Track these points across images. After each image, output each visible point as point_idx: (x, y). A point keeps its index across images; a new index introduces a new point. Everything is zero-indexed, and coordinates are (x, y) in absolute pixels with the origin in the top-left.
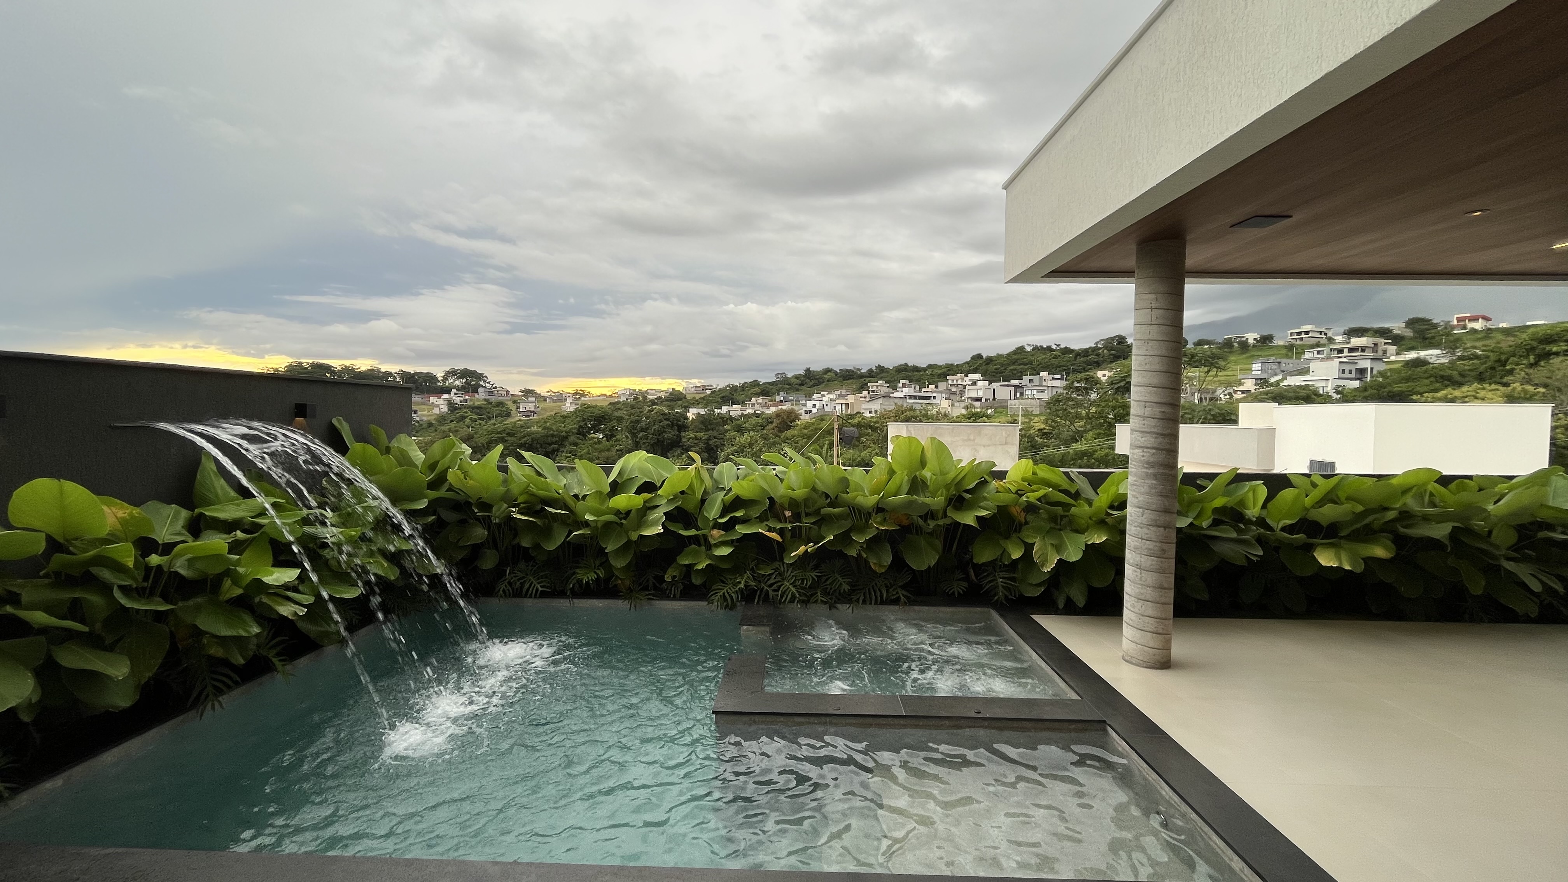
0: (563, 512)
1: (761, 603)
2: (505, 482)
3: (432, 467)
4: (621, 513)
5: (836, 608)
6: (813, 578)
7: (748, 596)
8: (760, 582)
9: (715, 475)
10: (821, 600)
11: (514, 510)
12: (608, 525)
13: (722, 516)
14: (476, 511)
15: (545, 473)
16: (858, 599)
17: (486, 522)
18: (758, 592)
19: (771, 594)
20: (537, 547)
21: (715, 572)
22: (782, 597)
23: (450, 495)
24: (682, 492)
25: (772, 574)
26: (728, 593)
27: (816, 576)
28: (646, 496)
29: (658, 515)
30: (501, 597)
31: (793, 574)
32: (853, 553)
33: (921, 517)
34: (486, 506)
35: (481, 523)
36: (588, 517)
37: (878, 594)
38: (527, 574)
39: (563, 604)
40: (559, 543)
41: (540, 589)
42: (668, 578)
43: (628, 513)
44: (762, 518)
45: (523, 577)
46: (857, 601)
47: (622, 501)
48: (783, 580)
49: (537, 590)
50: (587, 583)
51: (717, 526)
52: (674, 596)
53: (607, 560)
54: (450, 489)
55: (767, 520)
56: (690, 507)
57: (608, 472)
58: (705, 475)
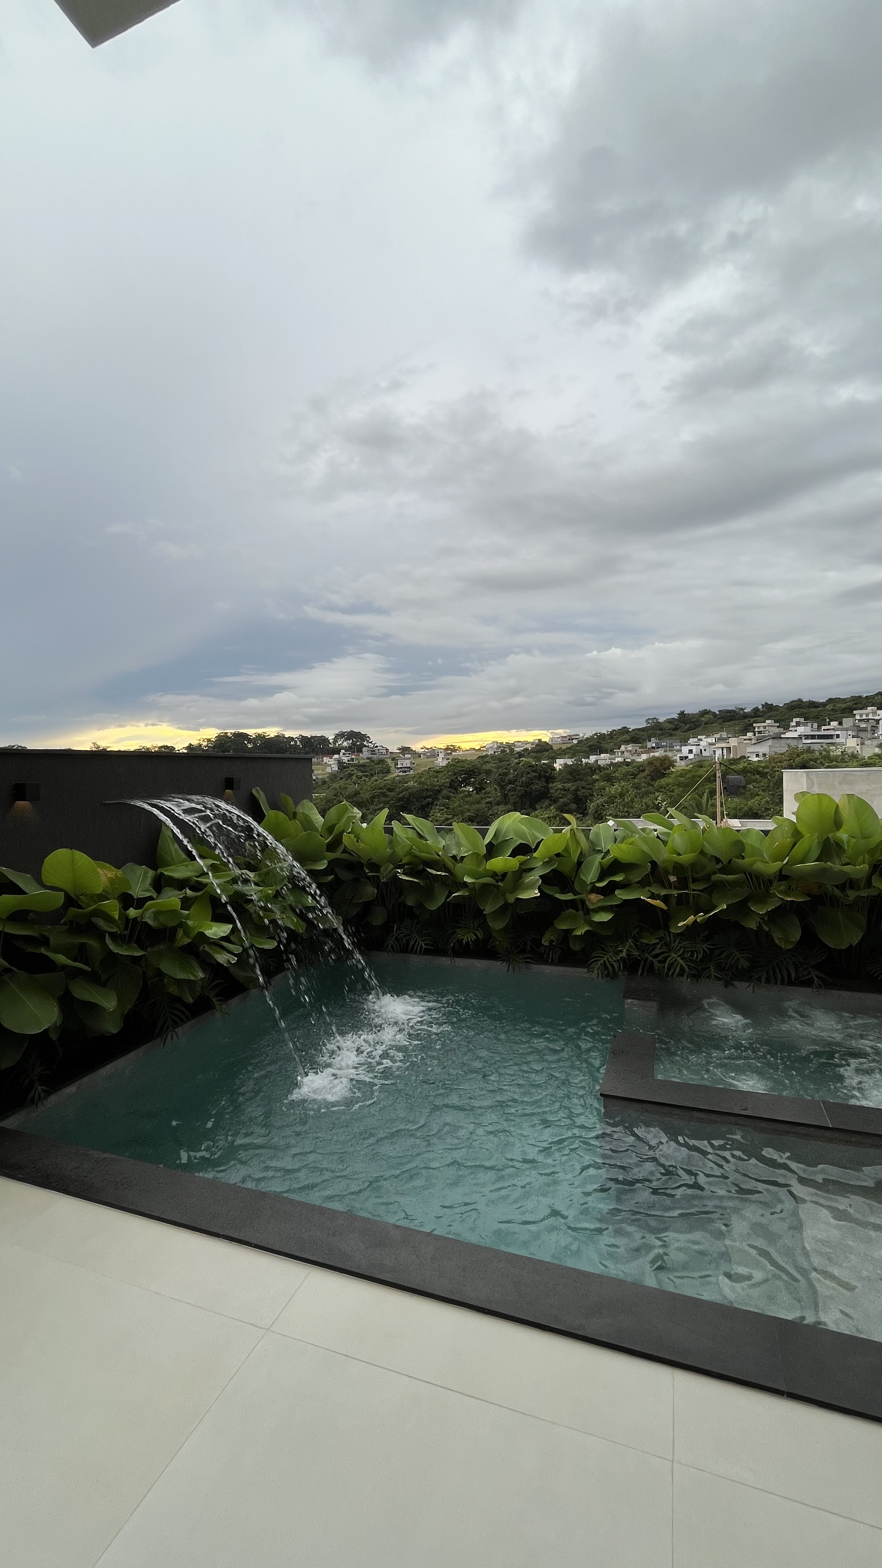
0: (443, 874)
1: (645, 974)
2: (391, 843)
3: (330, 829)
4: (497, 875)
5: (732, 985)
6: (703, 950)
7: (631, 966)
8: (643, 951)
9: (591, 836)
10: (716, 976)
11: (399, 871)
12: (485, 886)
13: (600, 880)
14: (367, 871)
15: (426, 836)
16: (760, 977)
17: (375, 881)
18: (642, 963)
19: (657, 965)
20: (421, 906)
21: (594, 939)
22: (669, 969)
23: (345, 856)
24: (558, 855)
25: (657, 943)
26: (609, 962)
27: (708, 948)
28: (521, 858)
29: (534, 877)
30: (390, 951)
31: (681, 945)
32: (752, 925)
33: (837, 886)
34: (375, 867)
35: (371, 881)
36: (467, 879)
37: (785, 974)
38: (412, 932)
39: (445, 961)
40: (440, 904)
41: (424, 946)
42: (545, 942)
43: (504, 875)
44: (643, 883)
45: (409, 935)
46: (759, 979)
47: (498, 863)
48: (670, 951)
49: (421, 947)
50: (467, 943)
51: (595, 890)
52: (552, 960)
53: (485, 920)
54: (345, 851)
55: (650, 885)
56: (566, 868)
57: (484, 833)
58: (581, 837)
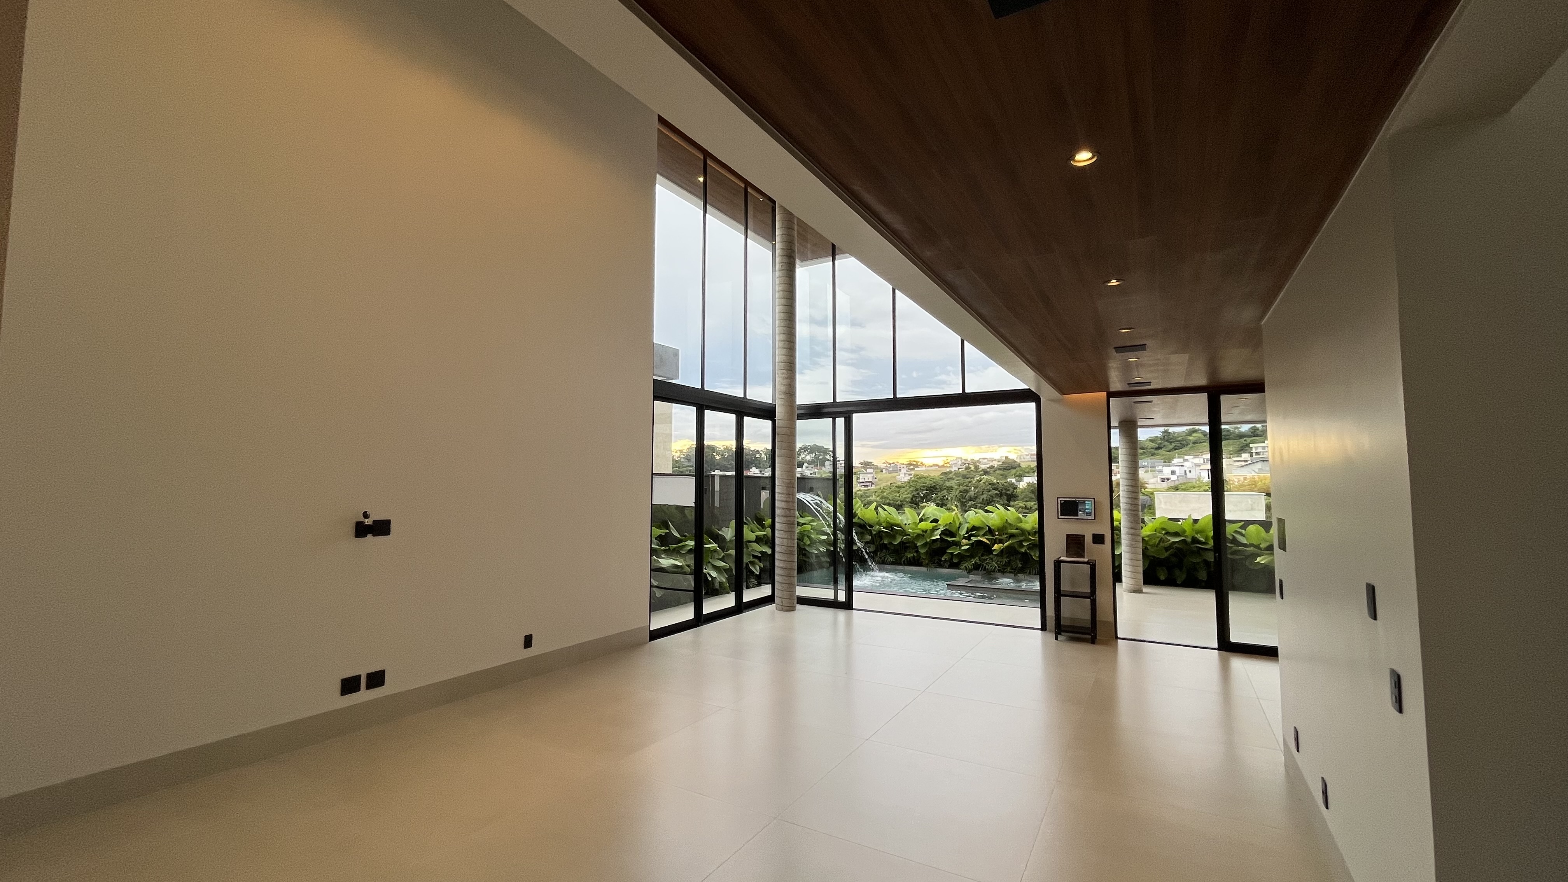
0: (900, 529)
1: (982, 569)
4: (923, 530)
6: (1005, 561)
7: (976, 567)
9: (965, 516)
10: (1010, 571)
11: (882, 528)
12: (918, 535)
13: (966, 534)
14: (868, 528)
15: (893, 514)
19: (987, 567)
20: (891, 543)
21: (962, 557)
22: (991, 568)
23: (859, 521)
24: (949, 523)
26: (966, 564)
28: (933, 524)
29: (939, 532)
31: (996, 559)
34: (871, 526)
36: (910, 532)
40: (899, 541)
41: (892, 560)
42: (943, 559)
43: (926, 531)
44: (984, 535)
45: (885, 556)
47: (924, 525)
48: (993, 562)
50: (909, 558)
51: (964, 538)
52: (946, 566)
53: (918, 549)
54: (859, 518)
55: (987, 535)
56: (953, 530)
57: (919, 514)
58: (960, 516)
